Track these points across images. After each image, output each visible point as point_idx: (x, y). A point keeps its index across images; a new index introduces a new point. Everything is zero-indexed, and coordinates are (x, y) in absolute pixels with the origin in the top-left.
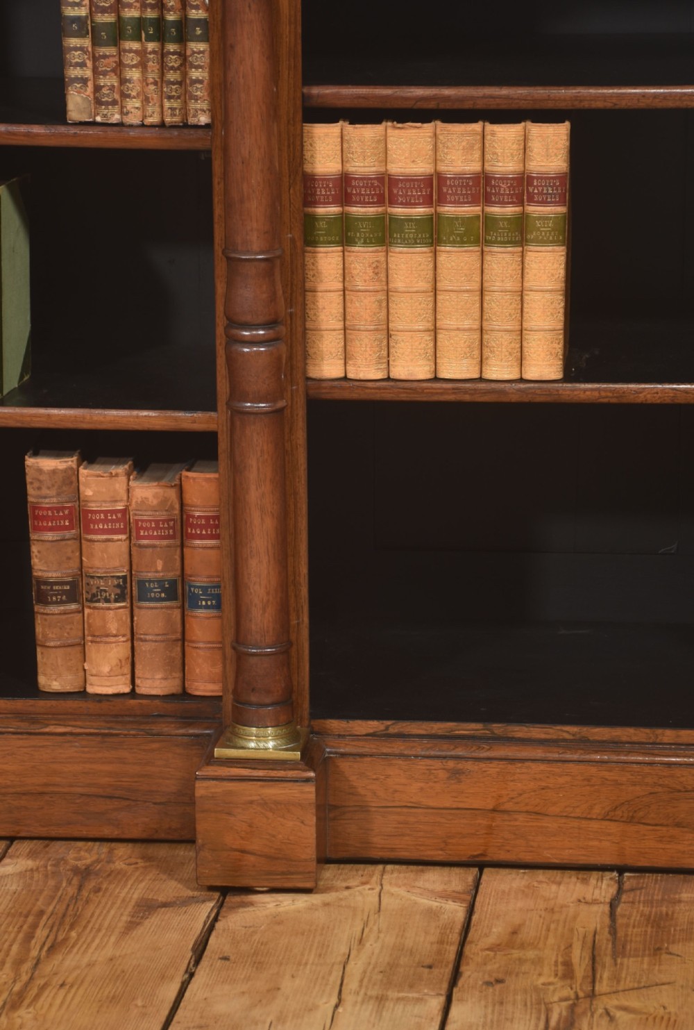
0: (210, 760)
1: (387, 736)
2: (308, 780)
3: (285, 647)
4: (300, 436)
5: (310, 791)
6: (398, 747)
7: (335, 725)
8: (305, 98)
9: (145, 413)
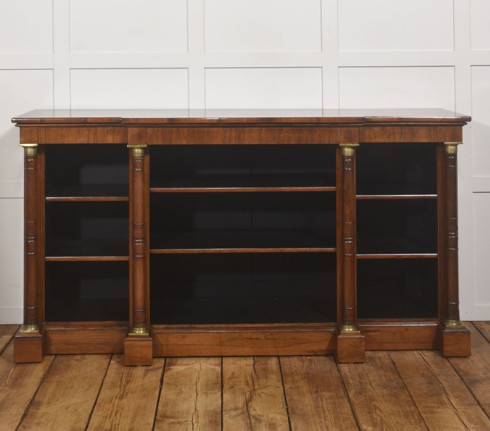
0: (127, 336)
1: (167, 328)
2: (150, 340)
3: (145, 309)
4: (148, 261)
5: (151, 343)
6: (170, 331)
7: (155, 326)
8: (150, 190)
9: (112, 257)
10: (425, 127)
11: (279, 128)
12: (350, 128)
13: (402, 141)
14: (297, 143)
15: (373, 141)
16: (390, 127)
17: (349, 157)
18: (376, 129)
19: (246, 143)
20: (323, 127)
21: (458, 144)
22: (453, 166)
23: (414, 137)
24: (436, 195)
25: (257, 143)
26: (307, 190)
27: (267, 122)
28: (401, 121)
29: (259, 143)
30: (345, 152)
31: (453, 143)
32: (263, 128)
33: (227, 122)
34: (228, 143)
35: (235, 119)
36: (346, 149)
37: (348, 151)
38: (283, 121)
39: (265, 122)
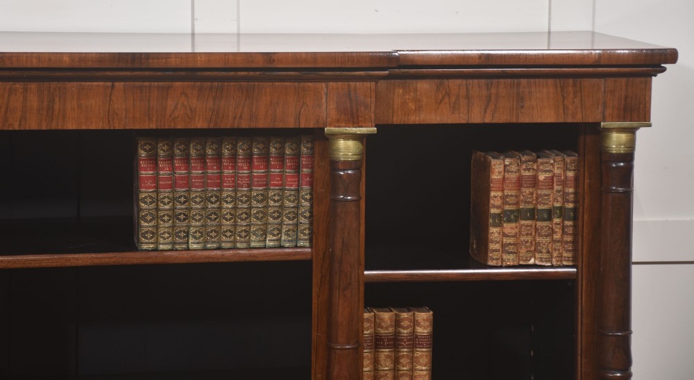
10: (550, 81)
11: (162, 84)
12: (352, 84)
13: (488, 120)
14: (211, 126)
15: (414, 119)
16: (459, 81)
17: (348, 165)
18: (424, 86)
19: (71, 126)
20: (282, 79)
21: (637, 128)
22: (621, 189)
23: (522, 107)
24: (575, 270)
25: (100, 127)
26: (236, 259)
27: (129, 66)
28: (490, 63)
29: (107, 128)
30: (338, 150)
31: (627, 124)
32: (117, 84)
33: (15, 65)
34: (16, 127)
35: (39, 56)
36: (342, 143)
37: (347, 149)
38: (173, 63)
39: (122, 65)
